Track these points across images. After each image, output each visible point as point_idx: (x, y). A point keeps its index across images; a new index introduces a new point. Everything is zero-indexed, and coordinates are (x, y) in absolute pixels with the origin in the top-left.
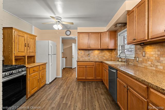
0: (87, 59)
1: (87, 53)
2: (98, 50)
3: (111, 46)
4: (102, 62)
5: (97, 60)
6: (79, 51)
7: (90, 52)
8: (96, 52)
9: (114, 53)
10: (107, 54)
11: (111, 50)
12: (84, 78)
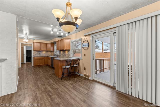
0: (39, 56)
1: (39, 52)
2: (45, 51)
3: (52, 49)
4: (47, 57)
5: (45, 56)
6: (34, 52)
7: (41, 52)
8: (44, 52)
9: (53, 53)
10: (50, 53)
11: (52, 51)
12: (39, 65)
